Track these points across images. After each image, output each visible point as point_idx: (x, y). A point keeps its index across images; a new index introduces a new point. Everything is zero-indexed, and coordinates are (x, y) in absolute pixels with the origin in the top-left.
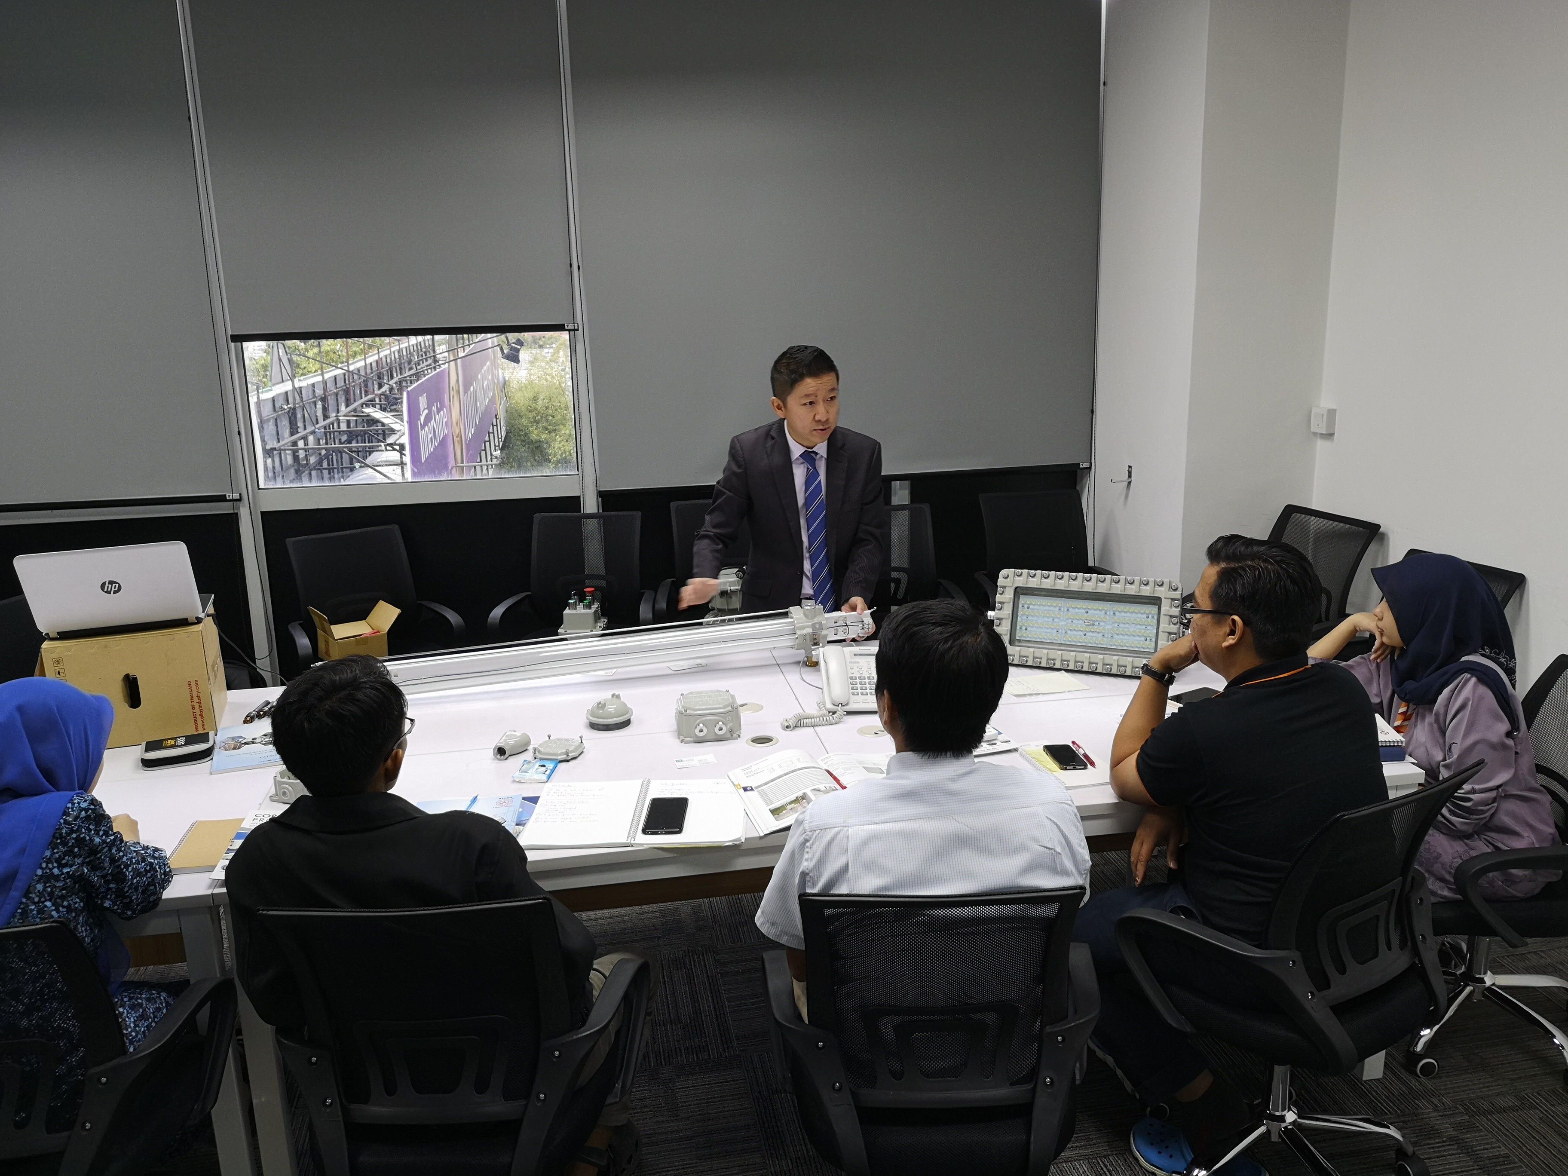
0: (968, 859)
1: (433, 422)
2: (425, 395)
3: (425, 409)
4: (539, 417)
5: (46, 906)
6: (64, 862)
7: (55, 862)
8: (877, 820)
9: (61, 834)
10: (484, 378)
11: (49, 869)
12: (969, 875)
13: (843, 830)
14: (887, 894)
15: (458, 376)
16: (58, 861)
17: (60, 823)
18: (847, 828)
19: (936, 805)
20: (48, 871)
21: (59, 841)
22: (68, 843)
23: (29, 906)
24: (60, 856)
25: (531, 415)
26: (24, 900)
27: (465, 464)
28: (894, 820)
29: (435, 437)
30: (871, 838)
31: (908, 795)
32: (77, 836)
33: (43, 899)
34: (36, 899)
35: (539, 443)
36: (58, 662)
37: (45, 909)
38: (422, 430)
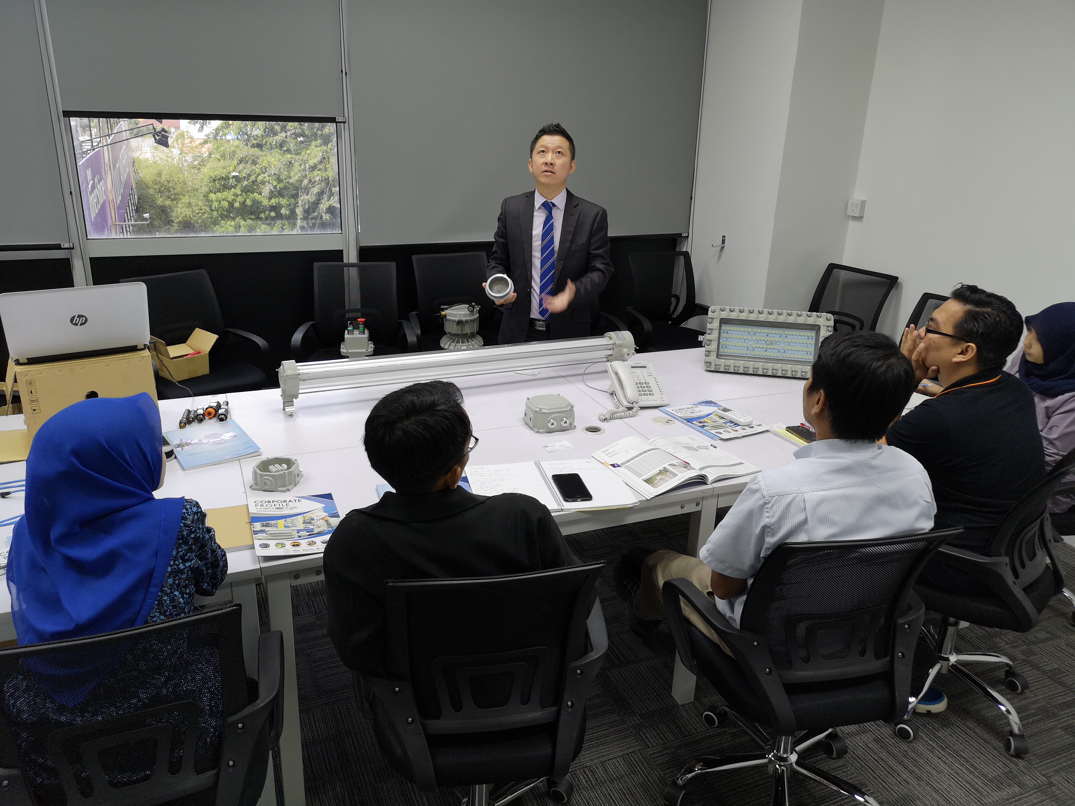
0: (885, 513)
1: (96, 190)
2: (90, 169)
3: (91, 180)
4: (163, 189)
5: (175, 595)
6: (186, 558)
7: (181, 559)
8: (824, 487)
9: (183, 536)
10: (123, 158)
11: (176, 565)
12: (886, 523)
13: (798, 495)
14: (832, 540)
15: (109, 156)
16: (182, 558)
17: (181, 526)
18: (801, 494)
19: (864, 476)
20: (176, 567)
21: (181, 541)
22: (189, 542)
23: (163, 597)
24: (184, 554)
25: (157, 187)
26: (160, 594)
27: (117, 223)
28: (836, 487)
29: (98, 202)
30: (822, 500)
31: (844, 470)
32: (195, 536)
33: (173, 590)
34: (169, 591)
35: (163, 208)
36: (31, 383)
37: (176, 598)
38: (90, 196)
